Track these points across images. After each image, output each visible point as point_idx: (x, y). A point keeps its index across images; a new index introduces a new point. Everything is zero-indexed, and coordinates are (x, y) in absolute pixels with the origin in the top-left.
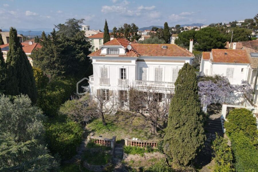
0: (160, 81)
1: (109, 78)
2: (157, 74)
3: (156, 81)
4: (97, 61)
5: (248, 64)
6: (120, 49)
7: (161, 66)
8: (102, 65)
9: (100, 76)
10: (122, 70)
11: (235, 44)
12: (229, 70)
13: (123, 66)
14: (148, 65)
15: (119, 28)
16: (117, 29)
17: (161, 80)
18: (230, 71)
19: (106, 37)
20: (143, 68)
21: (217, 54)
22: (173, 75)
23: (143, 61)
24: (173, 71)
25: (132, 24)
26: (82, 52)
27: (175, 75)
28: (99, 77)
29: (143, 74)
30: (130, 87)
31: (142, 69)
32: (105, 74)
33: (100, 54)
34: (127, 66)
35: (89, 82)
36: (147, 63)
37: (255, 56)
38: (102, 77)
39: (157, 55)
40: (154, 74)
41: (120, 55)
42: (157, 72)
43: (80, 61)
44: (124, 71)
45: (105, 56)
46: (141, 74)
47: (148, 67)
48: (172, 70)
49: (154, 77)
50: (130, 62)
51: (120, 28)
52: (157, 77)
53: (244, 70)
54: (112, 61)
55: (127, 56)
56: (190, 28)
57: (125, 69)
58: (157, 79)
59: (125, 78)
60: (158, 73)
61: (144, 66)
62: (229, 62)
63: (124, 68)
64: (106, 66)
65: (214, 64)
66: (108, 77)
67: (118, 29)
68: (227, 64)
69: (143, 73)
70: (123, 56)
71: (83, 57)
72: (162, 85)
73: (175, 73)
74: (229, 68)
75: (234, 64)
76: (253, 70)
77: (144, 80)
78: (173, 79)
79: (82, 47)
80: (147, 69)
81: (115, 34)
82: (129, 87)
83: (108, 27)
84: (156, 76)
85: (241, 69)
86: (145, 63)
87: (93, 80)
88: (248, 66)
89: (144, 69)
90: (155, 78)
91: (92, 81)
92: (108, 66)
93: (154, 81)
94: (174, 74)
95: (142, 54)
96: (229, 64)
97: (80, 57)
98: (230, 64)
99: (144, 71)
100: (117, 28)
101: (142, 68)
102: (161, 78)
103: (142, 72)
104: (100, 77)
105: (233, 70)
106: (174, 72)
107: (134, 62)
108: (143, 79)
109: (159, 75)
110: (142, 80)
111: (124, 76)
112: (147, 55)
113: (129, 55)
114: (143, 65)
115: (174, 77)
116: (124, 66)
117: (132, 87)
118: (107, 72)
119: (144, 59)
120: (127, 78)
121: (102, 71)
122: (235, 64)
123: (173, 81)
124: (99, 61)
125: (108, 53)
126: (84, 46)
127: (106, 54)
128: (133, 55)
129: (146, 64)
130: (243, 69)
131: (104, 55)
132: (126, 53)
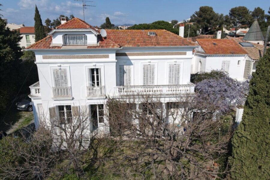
0: (151, 85)
1: (71, 87)
2: (146, 75)
3: (146, 84)
4: (44, 58)
5: (246, 55)
6: (89, 36)
7: (152, 61)
8: (57, 65)
9: (52, 84)
10: (92, 70)
11: (220, 33)
12: (225, 63)
13: (94, 64)
14: (132, 61)
15: (54, 20)
16: (50, 21)
17: (153, 83)
18: (226, 65)
19: (38, 29)
20: (125, 66)
21: (205, 45)
22: (170, 74)
23: (125, 55)
24: (170, 67)
25: (71, 16)
26: (7, 46)
27: (173, 74)
28: (51, 87)
29: (125, 76)
30: (108, 98)
31: (123, 68)
32: (62, 81)
33: (51, 46)
34: (102, 64)
35: (32, 96)
36: (130, 57)
37: (246, 45)
38: (56, 85)
39: (146, 45)
40: (142, 75)
41: (88, 45)
42: (146, 71)
43: (6, 61)
44: (95, 72)
45: (62, 49)
46: (122, 76)
47: (132, 65)
48: (168, 66)
49: (142, 79)
50: (107, 57)
51: (56, 20)
52: (147, 79)
53: (240, 63)
54: (74, 58)
55: (102, 47)
56: (125, 28)
57: (97, 70)
58: (147, 81)
59: (98, 85)
60: (148, 72)
61: (126, 63)
62: (225, 54)
63: (97, 67)
64: (64, 66)
65: (208, 56)
66: (69, 85)
67: (52, 22)
68: (223, 56)
69: (125, 74)
70: (95, 47)
71: (10, 55)
72: (154, 90)
73: (173, 70)
74: (225, 61)
75: (230, 56)
76: (254, 61)
77: (127, 84)
78: (170, 80)
79: (6, 38)
80: (132, 67)
81: (49, 28)
82: (106, 98)
83: (40, 16)
84: (146, 77)
85: (238, 61)
86: (128, 57)
87: (39, 92)
88: (245, 58)
89: (126, 68)
90: (144, 81)
91: (37, 94)
92: (68, 65)
93: (142, 85)
94: (170, 72)
95: (123, 44)
96: (225, 56)
97: (5, 54)
98: (227, 56)
99: (127, 70)
100: (50, 19)
101: (123, 66)
102: (153, 79)
103: (124, 72)
104: (54, 86)
105: (229, 63)
106: (170, 70)
107: (112, 57)
108: (125, 84)
109: (149, 75)
110: (123, 85)
111: (96, 81)
112: (131, 46)
113: (104, 45)
114: (125, 61)
115: (171, 77)
116: (97, 64)
117: (111, 98)
118: (65, 77)
119: (126, 52)
120: (103, 84)
121: (56, 76)
122: (232, 56)
123: (170, 83)
124: (50, 58)
125: (65, 44)
126: (9, 37)
127: (63, 45)
128: (112, 45)
129: (129, 60)
130: (240, 61)
131: (59, 47)
132: (98, 42)
